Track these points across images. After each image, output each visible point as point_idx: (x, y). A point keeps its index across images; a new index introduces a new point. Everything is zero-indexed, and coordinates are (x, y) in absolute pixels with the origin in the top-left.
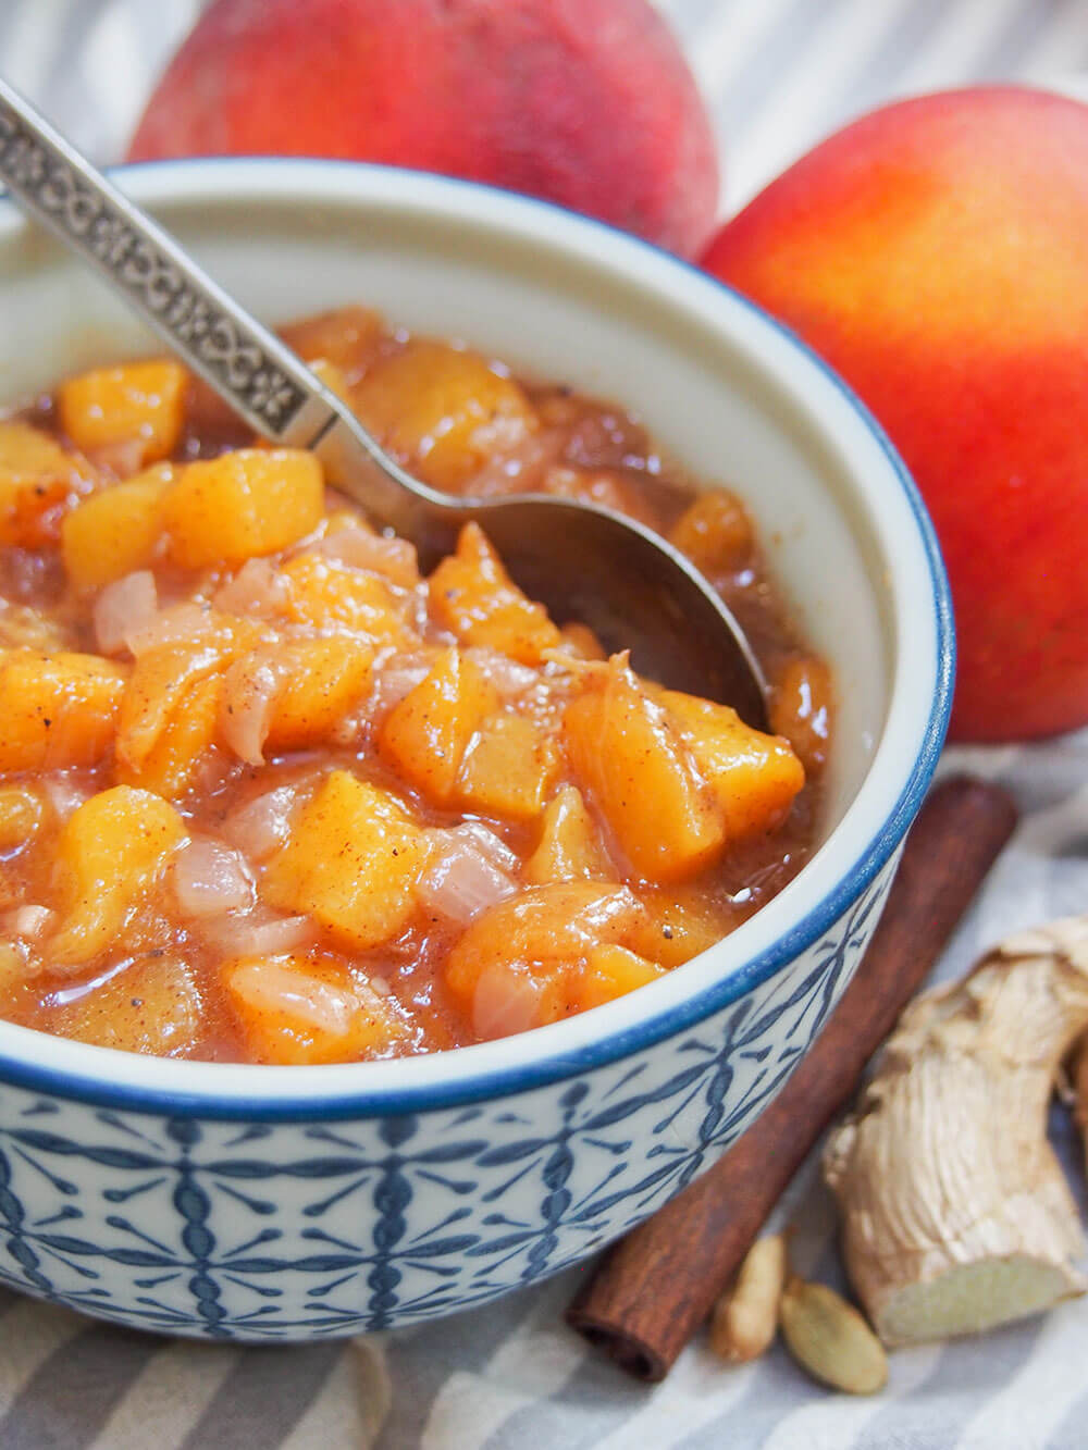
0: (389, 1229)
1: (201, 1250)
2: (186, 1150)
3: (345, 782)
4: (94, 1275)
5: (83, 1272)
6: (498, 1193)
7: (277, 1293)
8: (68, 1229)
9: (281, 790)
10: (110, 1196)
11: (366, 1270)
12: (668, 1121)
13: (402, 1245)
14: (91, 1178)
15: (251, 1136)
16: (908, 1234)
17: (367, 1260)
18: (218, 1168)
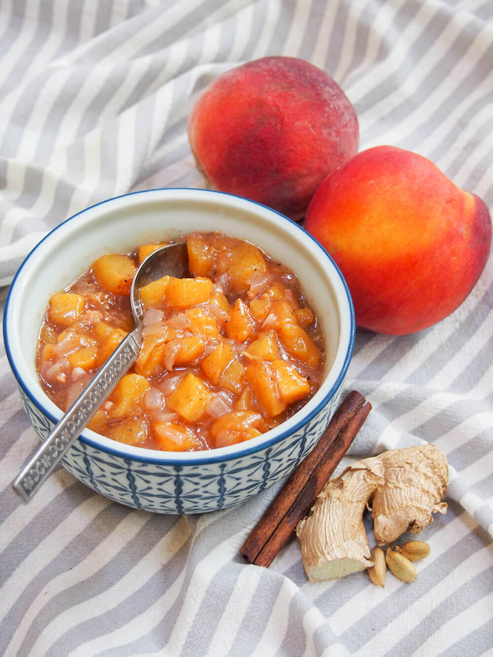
0: (179, 491)
1: (134, 489)
2: (129, 466)
3: (192, 377)
4: (110, 491)
5: (107, 490)
6: (206, 486)
7: (152, 502)
8: (103, 479)
9: (175, 377)
10: (112, 473)
11: (174, 499)
12: (252, 474)
13: (182, 495)
14: (109, 469)
15: (143, 465)
16: (316, 553)
17: (174, 497)
18: (136, 471)
